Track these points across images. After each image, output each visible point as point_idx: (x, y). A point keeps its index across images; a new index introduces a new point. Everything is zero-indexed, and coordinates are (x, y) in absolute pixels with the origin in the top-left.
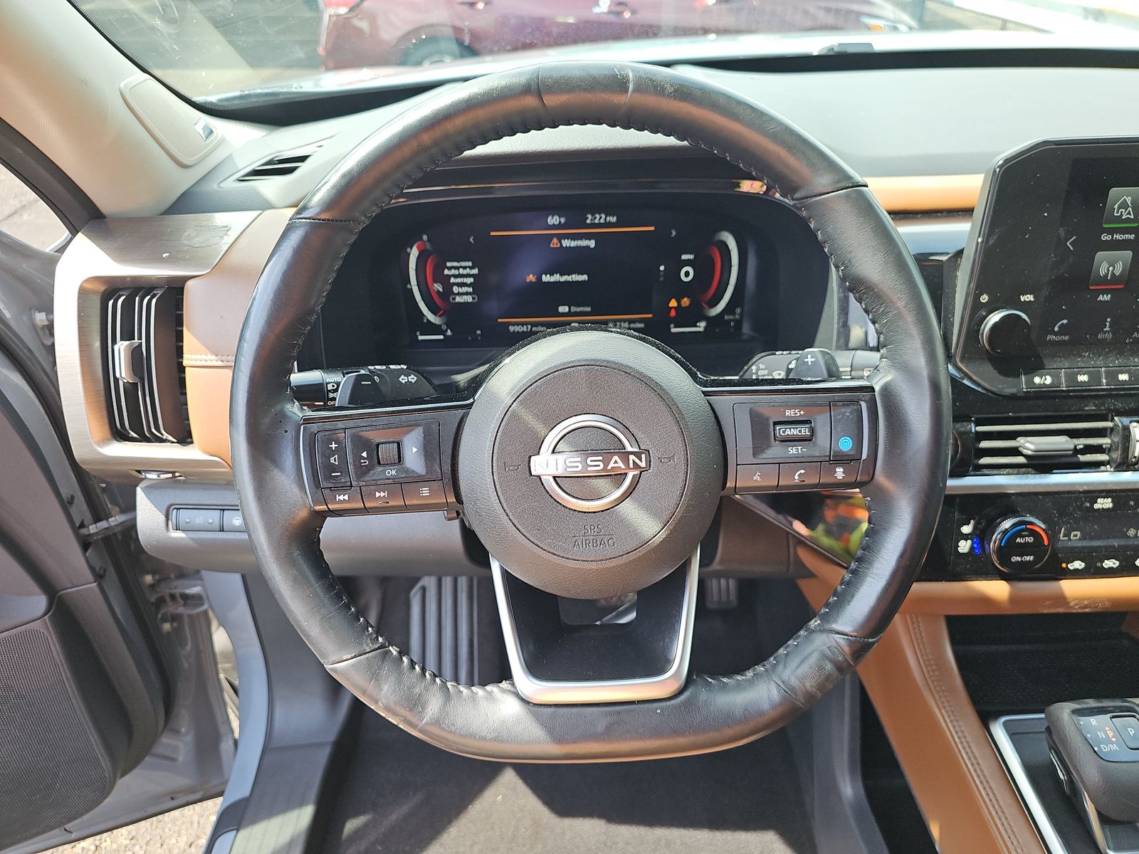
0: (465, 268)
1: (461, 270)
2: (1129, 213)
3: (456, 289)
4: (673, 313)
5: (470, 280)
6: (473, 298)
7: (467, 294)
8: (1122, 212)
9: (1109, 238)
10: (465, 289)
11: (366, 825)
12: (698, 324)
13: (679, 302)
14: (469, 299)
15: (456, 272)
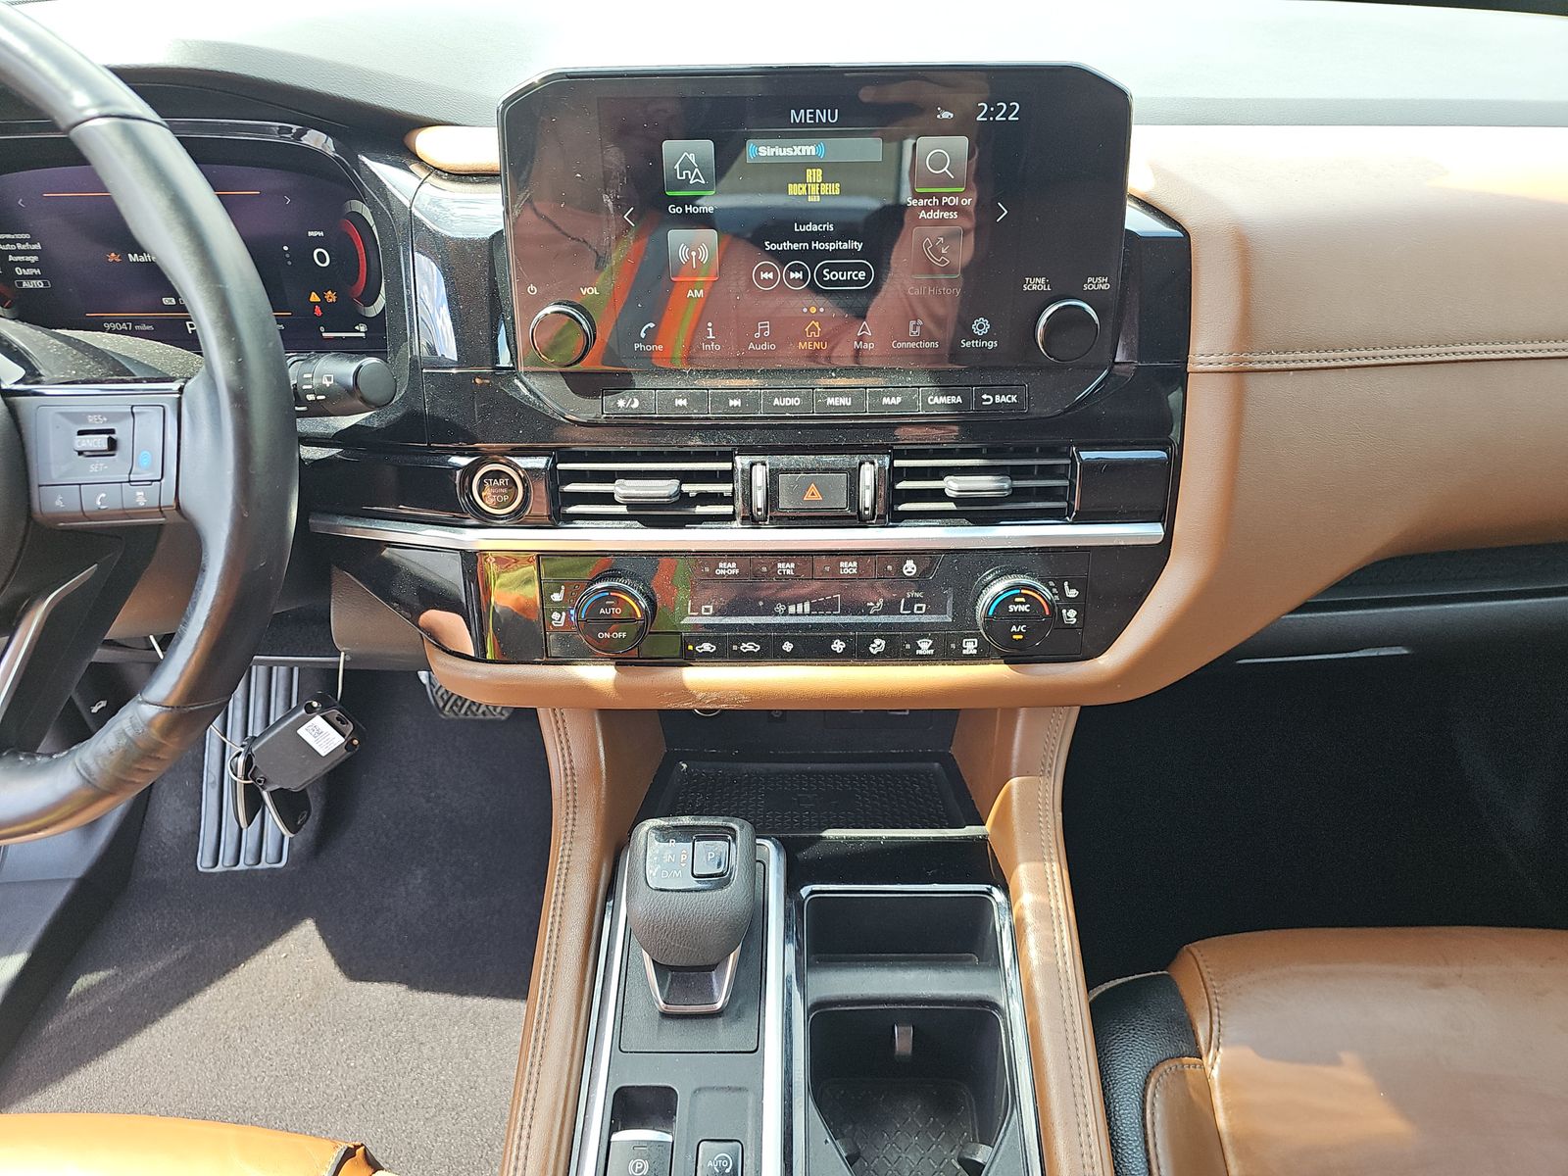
0: (23, 242)
1: (19, 246)
2: (697, 177)
3: (19, 271)
4: (318, 311)
5: (34, 259)
6: (45, 284)
7: (34, 277)
8: (687, 174)
9: (678, 210)
10: (29, 272)
11: (104, 982)
12: (357, 328)
13: (322, 296)
14: (39, 284)
15: (13, 247)
